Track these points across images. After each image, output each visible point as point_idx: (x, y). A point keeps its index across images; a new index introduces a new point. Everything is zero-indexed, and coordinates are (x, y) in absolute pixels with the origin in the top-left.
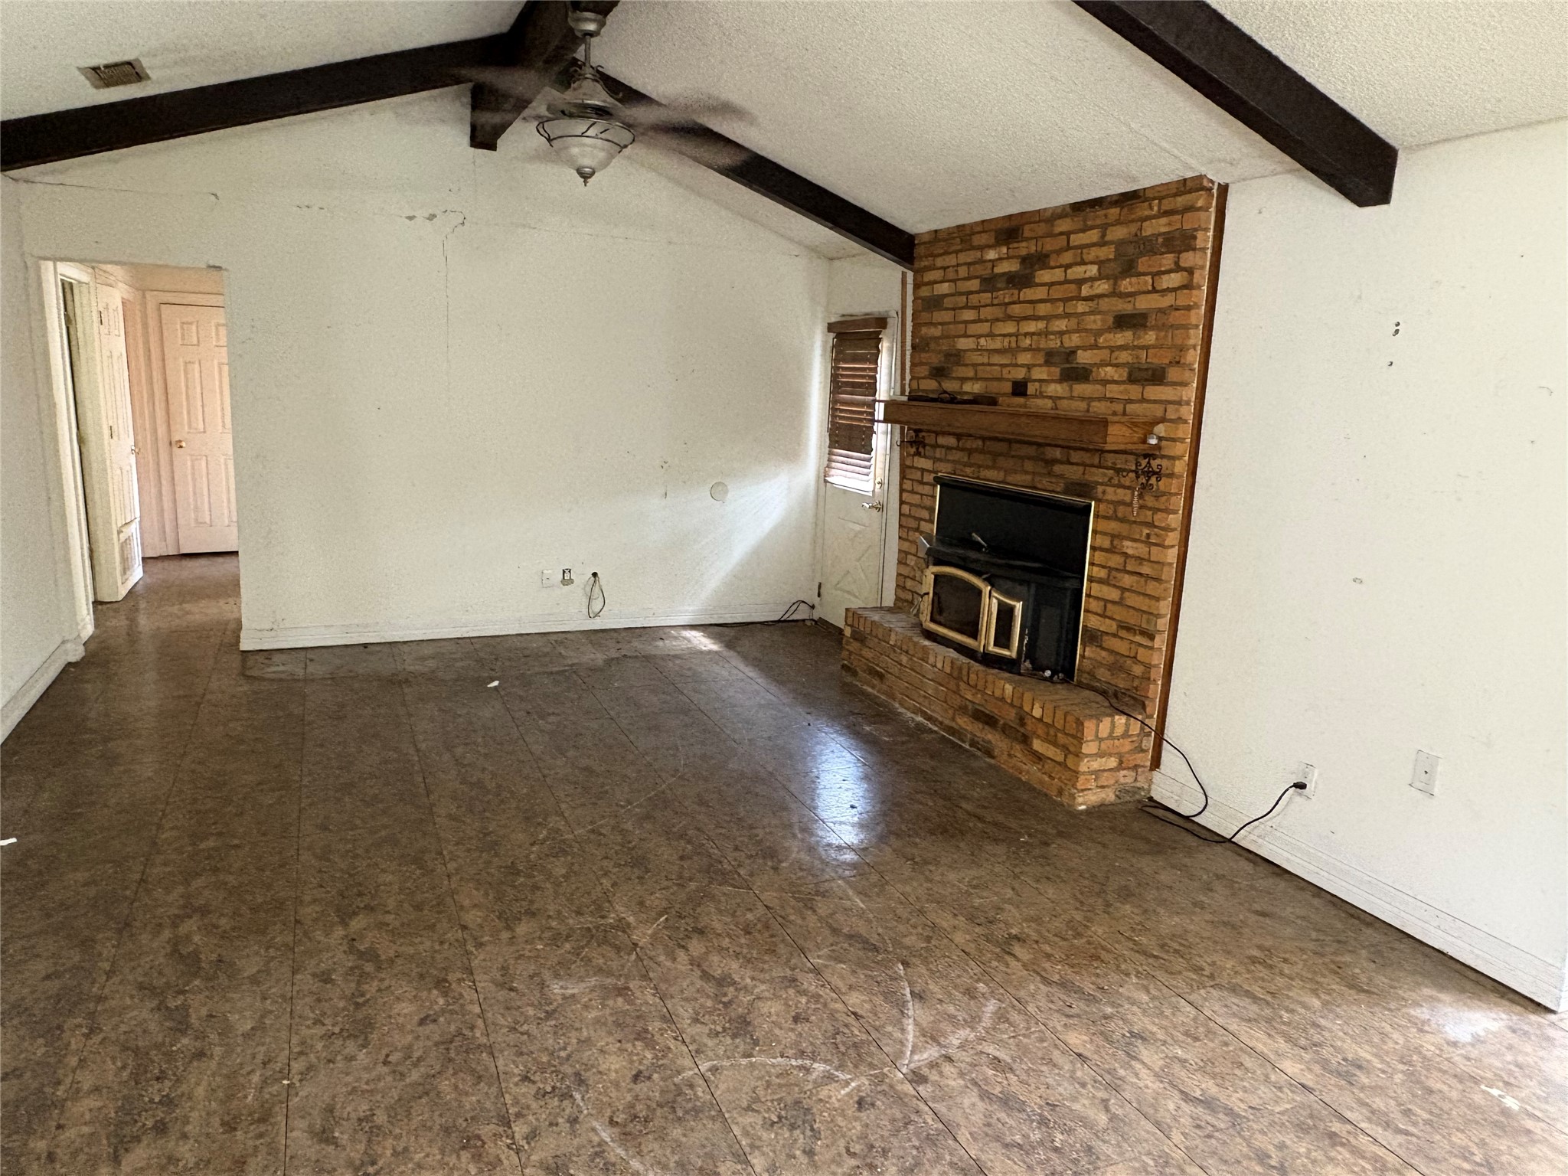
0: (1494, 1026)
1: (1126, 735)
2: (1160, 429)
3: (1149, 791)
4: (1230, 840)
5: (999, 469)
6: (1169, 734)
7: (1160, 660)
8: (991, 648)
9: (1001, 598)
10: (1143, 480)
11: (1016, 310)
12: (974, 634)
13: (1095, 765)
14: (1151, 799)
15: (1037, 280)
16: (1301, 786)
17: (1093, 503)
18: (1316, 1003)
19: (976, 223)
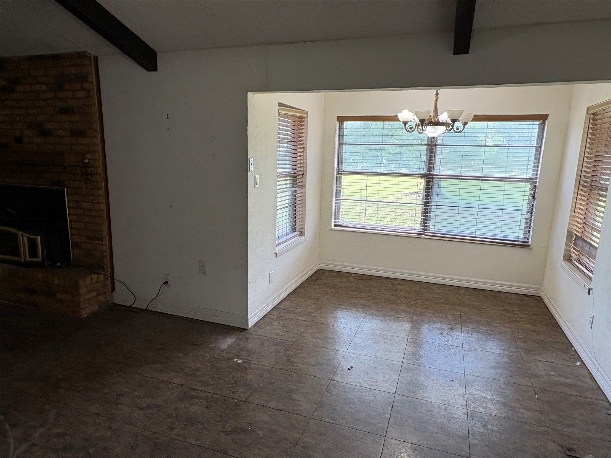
0: (233, 340)
1: (98, 282)
2: (88, 156)
3: (112, 301)
4: (146, 310)
6: (116, 277)
7: (106, 248)
8: (28, 259)
9: (28, 236)
10: (85, 177)
12: (18, 254)
13: (87, 297)
14: (114, 303)
16: (166, 283)
17: (65, 189)
18: (181, 355)
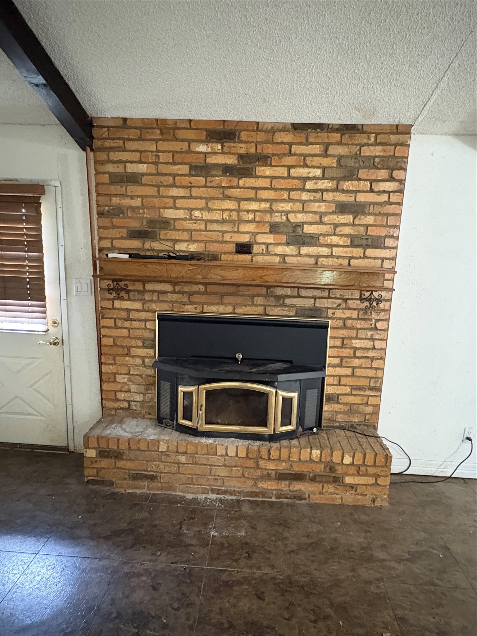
5: (226, 305)
8: (279, 428)
9: (285, 394)
10: (366, 304)
11: (235, 192)
15: (257, 173)
16: (469, 439)
17: (330, 321)
19: (182, 121)
